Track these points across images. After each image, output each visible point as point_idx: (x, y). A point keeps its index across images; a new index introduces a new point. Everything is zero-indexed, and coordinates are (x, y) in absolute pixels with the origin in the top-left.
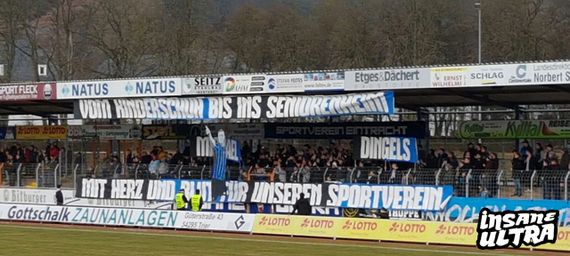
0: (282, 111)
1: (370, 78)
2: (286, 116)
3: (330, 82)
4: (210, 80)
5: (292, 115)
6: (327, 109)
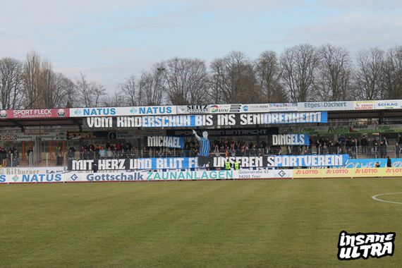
0: (252, 121)
1: (314, 106)
2: (255, 123)
3: (287, 107)
4: (199, 107)
6: (283, 120)
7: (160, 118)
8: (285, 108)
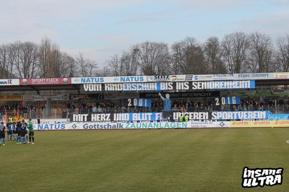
0: (201, 87)
1: (245, 76)
4: (163, 77)
5: (206, 88)
6: (223, 86)
7: (135, 84)
8: (225, 77)
